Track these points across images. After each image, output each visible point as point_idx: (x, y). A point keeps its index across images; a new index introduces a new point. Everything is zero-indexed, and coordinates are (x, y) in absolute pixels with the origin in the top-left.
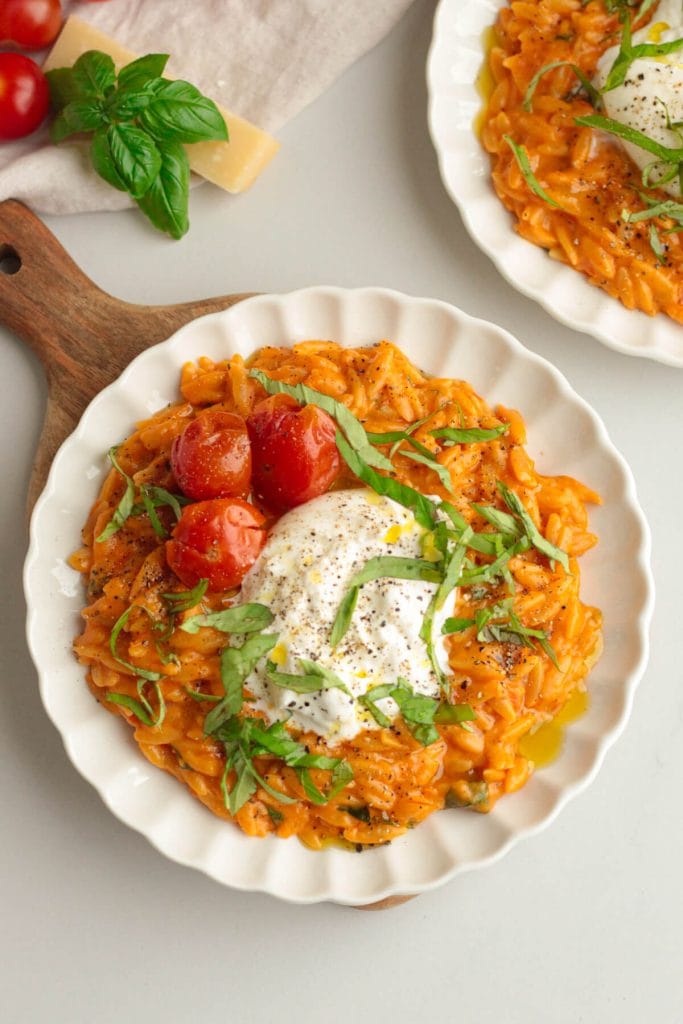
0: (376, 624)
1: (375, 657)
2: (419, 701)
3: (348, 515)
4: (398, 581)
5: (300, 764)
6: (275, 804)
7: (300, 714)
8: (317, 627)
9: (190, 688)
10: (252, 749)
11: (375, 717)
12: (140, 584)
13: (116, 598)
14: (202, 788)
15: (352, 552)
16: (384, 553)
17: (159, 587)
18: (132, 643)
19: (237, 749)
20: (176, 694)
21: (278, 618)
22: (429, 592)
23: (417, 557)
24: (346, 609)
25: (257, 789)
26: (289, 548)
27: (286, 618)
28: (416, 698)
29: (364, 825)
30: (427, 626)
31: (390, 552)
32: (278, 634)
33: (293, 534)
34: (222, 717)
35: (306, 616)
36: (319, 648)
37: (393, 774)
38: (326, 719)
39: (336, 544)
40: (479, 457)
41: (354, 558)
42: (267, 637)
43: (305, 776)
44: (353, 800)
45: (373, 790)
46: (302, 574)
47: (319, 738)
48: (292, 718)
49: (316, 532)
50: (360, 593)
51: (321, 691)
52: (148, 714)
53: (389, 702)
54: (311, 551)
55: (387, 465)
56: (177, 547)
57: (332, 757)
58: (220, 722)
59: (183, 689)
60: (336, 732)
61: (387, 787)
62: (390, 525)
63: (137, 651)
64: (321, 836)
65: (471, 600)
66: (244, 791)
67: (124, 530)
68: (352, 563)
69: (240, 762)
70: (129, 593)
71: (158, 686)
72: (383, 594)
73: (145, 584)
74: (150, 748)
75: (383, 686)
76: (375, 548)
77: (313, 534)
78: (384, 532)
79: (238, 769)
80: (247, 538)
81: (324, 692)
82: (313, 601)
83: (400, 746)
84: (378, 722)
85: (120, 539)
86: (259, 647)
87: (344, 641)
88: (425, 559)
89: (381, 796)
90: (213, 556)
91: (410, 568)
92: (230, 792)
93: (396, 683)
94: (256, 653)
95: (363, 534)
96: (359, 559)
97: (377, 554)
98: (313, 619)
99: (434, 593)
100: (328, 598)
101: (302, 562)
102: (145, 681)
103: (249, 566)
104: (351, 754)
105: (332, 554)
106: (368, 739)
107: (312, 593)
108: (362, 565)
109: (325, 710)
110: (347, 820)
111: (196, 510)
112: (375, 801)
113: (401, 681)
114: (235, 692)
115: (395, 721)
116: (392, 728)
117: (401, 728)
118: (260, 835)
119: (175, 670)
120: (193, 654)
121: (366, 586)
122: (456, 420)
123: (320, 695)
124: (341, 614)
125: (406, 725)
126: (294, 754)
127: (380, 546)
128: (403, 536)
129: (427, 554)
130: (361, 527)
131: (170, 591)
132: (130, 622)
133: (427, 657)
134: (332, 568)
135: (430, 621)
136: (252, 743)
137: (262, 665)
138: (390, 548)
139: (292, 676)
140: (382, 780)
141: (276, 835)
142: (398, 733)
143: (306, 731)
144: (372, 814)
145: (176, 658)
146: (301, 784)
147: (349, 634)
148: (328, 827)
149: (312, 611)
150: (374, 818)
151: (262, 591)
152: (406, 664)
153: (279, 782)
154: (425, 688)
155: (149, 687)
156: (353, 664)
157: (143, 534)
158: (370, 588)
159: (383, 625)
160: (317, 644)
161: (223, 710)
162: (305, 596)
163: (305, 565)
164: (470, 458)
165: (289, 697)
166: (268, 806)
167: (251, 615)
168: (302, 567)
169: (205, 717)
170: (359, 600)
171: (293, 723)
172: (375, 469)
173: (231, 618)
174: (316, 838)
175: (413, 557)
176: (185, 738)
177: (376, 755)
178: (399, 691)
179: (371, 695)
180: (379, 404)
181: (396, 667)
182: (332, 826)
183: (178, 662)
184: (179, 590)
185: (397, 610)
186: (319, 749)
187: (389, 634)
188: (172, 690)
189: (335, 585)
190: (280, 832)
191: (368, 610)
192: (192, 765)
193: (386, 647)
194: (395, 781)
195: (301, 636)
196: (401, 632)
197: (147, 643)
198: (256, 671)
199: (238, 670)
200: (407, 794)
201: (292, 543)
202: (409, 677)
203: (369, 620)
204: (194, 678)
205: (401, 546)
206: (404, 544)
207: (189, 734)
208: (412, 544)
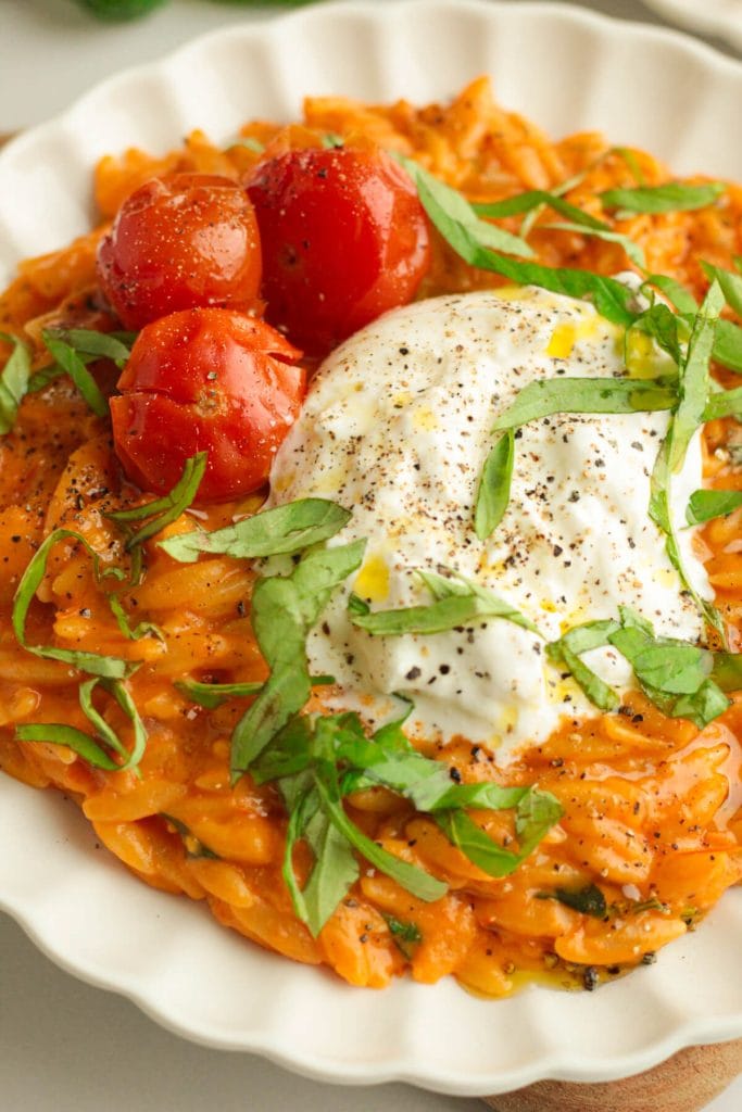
0: (559, 499)
1: (568, 564)
2: (667, 649)
3: (470, 312)
4: (586, 417)
5: (447, 803)
6: (402, 906)
7: (432, 700)
8: (442, 517)
9: (191, 683)
10: (341, 781)
11: (584, 687)
12: (63, 501)
13: (16, 539)
14: (240, 893)
15: (487, 377)
16: (551, 373)
17: (103, 502)
18: (58, 615)
19: (309, 789)
20: (161, 703)
21: (359, 510)
22: (653, 434)
23: (615, 373)
24: (496, 478)
25: (363, 873)
26: (359, 388)
27: (377, 506)
28: (663, 645)
29: (594, 923)
30: (660, 501)
31: (561, 372)
32: (365, 540)
33: (363, 359)
34: (269, 724)
35: (415, 499)
36: (452, 554)
37: (640, 801)
38: (486, 694)
39: (452, 366)
40: (684, 244)
41: (493, 390)
42: (341, 549)
43: (460, 826)
44: (567, 873)
45: (605, 841)
46: (394, 422)
47: (475, 749)
48: (414, 716)
49: (410, 347)
50: (518, 447)
51: (470, 630)
52: (110, 753)
53: (609, 655)
54: (404, 384)
55: (522, 249)
56: (133, 405)
57: (508, 786)
58: (265, 735)
59: (177, 690)
60: (510, 730)
61: (631, 833)
62: (554, 318)
63: (70, 626)
64: (505, 970)
65: (729, 463)
66: (333, 881)
67: (19, 430)
68: (489, 398)
69: (318, 819)
70: (41, 528)
71: (126, 689)
72: (565, 439)
73: (71, 502)
74: (119, 829)
75: (591, 625)
76: (530, 367)
77: (404, 352)
78: (545, 331)
79: (312, 840)
80: (272, 375)
81: (478, 632)
82: (427, 467)
83: (648, 740)
84: (592, 700)
85: (11, 449)
86: (329, 568)
87: (499, 536)
88: (631, 377)
89: (621, 852)
90: (207, 408)
91: (606, 394)
92: (303, 888)
93: (617, 618)
94: (325, 579)
95: (503, 341)
96: (503, 390)
97: (538, 377)
98: (431, 503)
99: (662, 435)
100: (456, 457)
101: (391, 402)
102: (97, 680)
103: (283, 430)
104: (546, 775)
105: (450, 380)
106: (577, 737)
107: (420, 450)
108: (508, 399)
109: (483, 675)
110: (560, 918)
111: (165, 329)
112: (612, 864)
113: (624, 612)
114: (289, 664)
115: (627, 697)
116: (623, 711)
117: (641, 707)
118: (373, 983)
119: (154, 650)
120: (190, 616)
121: (527, 432)
122: (630, 181)
123: (471, 640)
124: (486, 487)
125: (652, 701)
126: (427, 787)
127: (540, 362)
128: (581, 345)
129: (632, 370)
130: (498, 328)
131: (125, 507)
132: (50, 577)
133: (669, 565)
134: (456, 402)
135: (663, 494)
136: (340, 766)
137: (336, 612)
138: (560, 366)
139: (406, 611)
140: (622, 818)
141: (412, 978)
142: (639, 718)
143: (446, 740)
144: (609, 896)
145: (154, 628)
146: (452, 844)
147: (509, 522)
148: (518, 942)
149: (427, 486)
150: (613, 907)
151: (317, 473)
152: (629, 576)
153: (405, 852)
154: (676, 625)
155: (106, 693)
156: (524, 588)
157: (55, 429)
158: (535, 436)
159: (575, 498)
160: (447, 547)
161: (269, 711)
162: (409, 461)
163: (398, 407)
164: (670, 238)
165: (406, 655)
166: (386, 912)
167: (299, 525)
168: (392, 411)
169: (229, 738)
170: (518, 463)
171: (417, 725)
172: (500, 253)
173: (260, 534)
174: (497, 973)
175: (609, 375)
176: (194, 792)
177: (598, 767)
178: (624, 633)
179: (571, 639)
180: (481, 166)
181: (612, 585)
182: (526, 938)
183: (160, 634)
184: (144, 502)
185: (599, 463)
186: (478, 771)
187: (589, 513)
188: (156, 694)
189: (463, 434)
190: (418, 971)
191: (538, 477)
192: (216, 847)
193: (588, 541)
194: (645, 820)
195: (412, 535)
196: (612, 509)
197: (88, 612)
198: (326, 629)
199: (290, 615)
200: (674, 847)
201: (361, 379)
202: (640, 604)
203: (542, 496)
204: (196, 663)
205: (580, 360)
206: (586, 356)
207: (201, 783)
208: (600, 353)
